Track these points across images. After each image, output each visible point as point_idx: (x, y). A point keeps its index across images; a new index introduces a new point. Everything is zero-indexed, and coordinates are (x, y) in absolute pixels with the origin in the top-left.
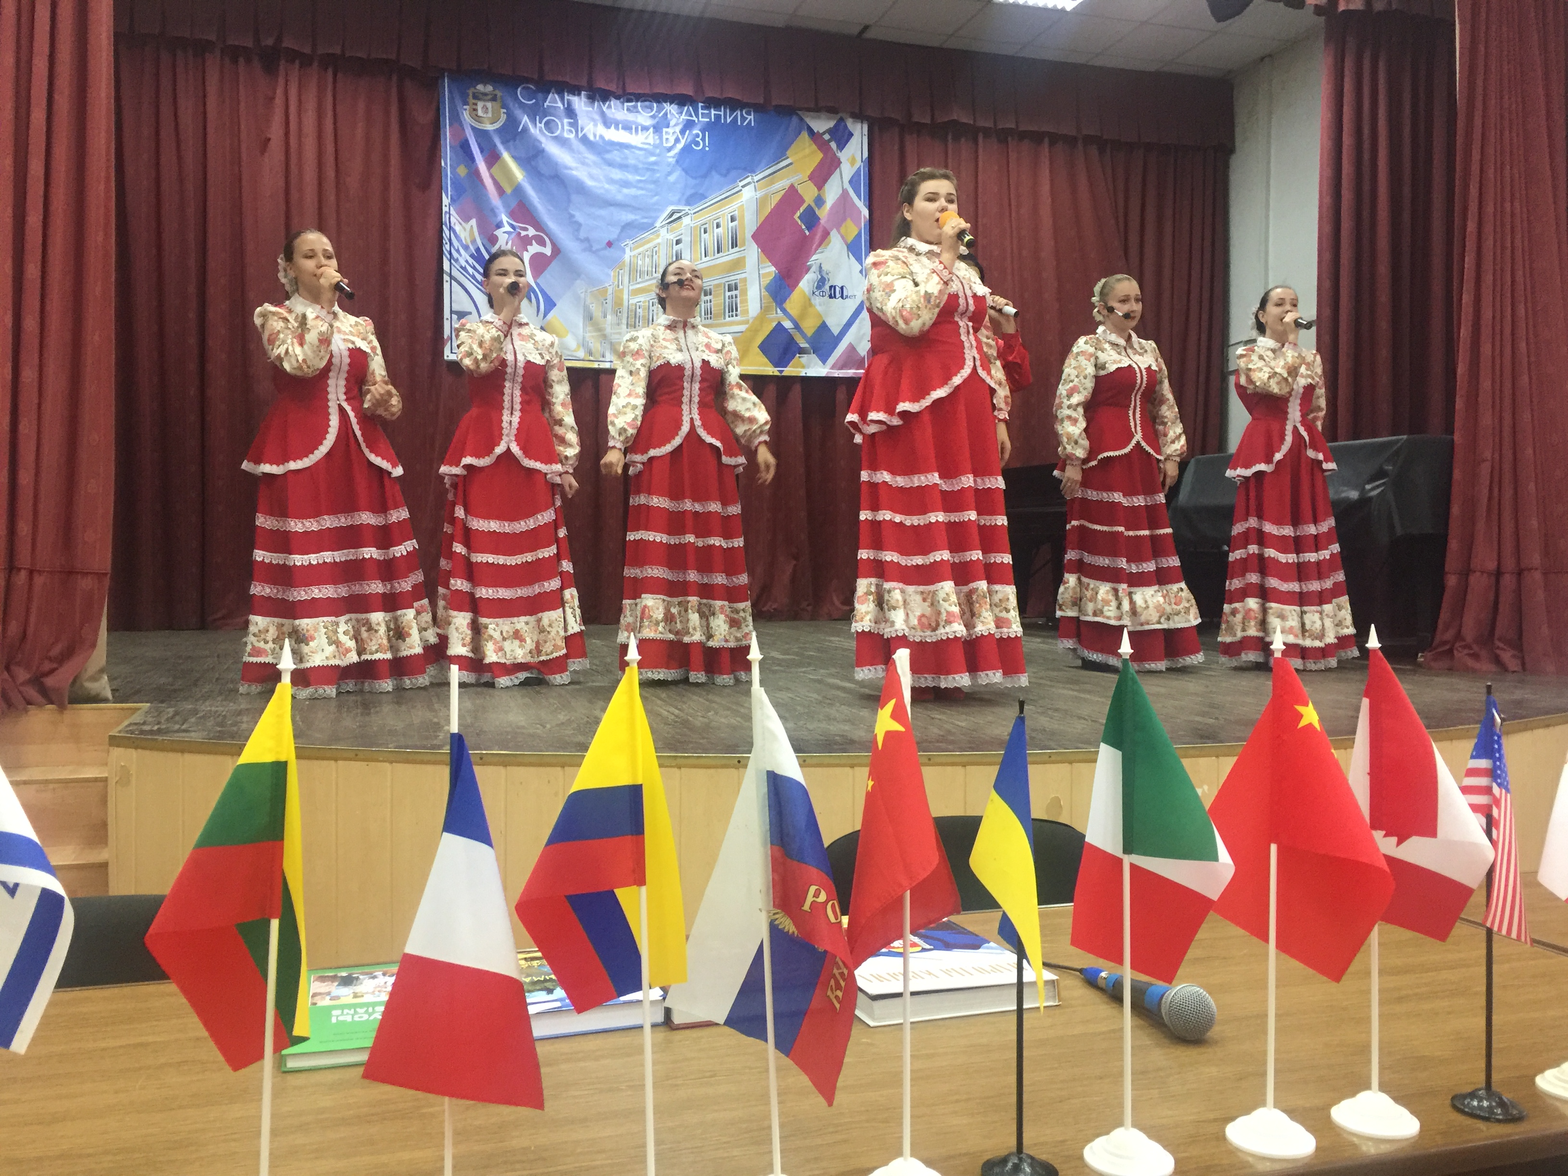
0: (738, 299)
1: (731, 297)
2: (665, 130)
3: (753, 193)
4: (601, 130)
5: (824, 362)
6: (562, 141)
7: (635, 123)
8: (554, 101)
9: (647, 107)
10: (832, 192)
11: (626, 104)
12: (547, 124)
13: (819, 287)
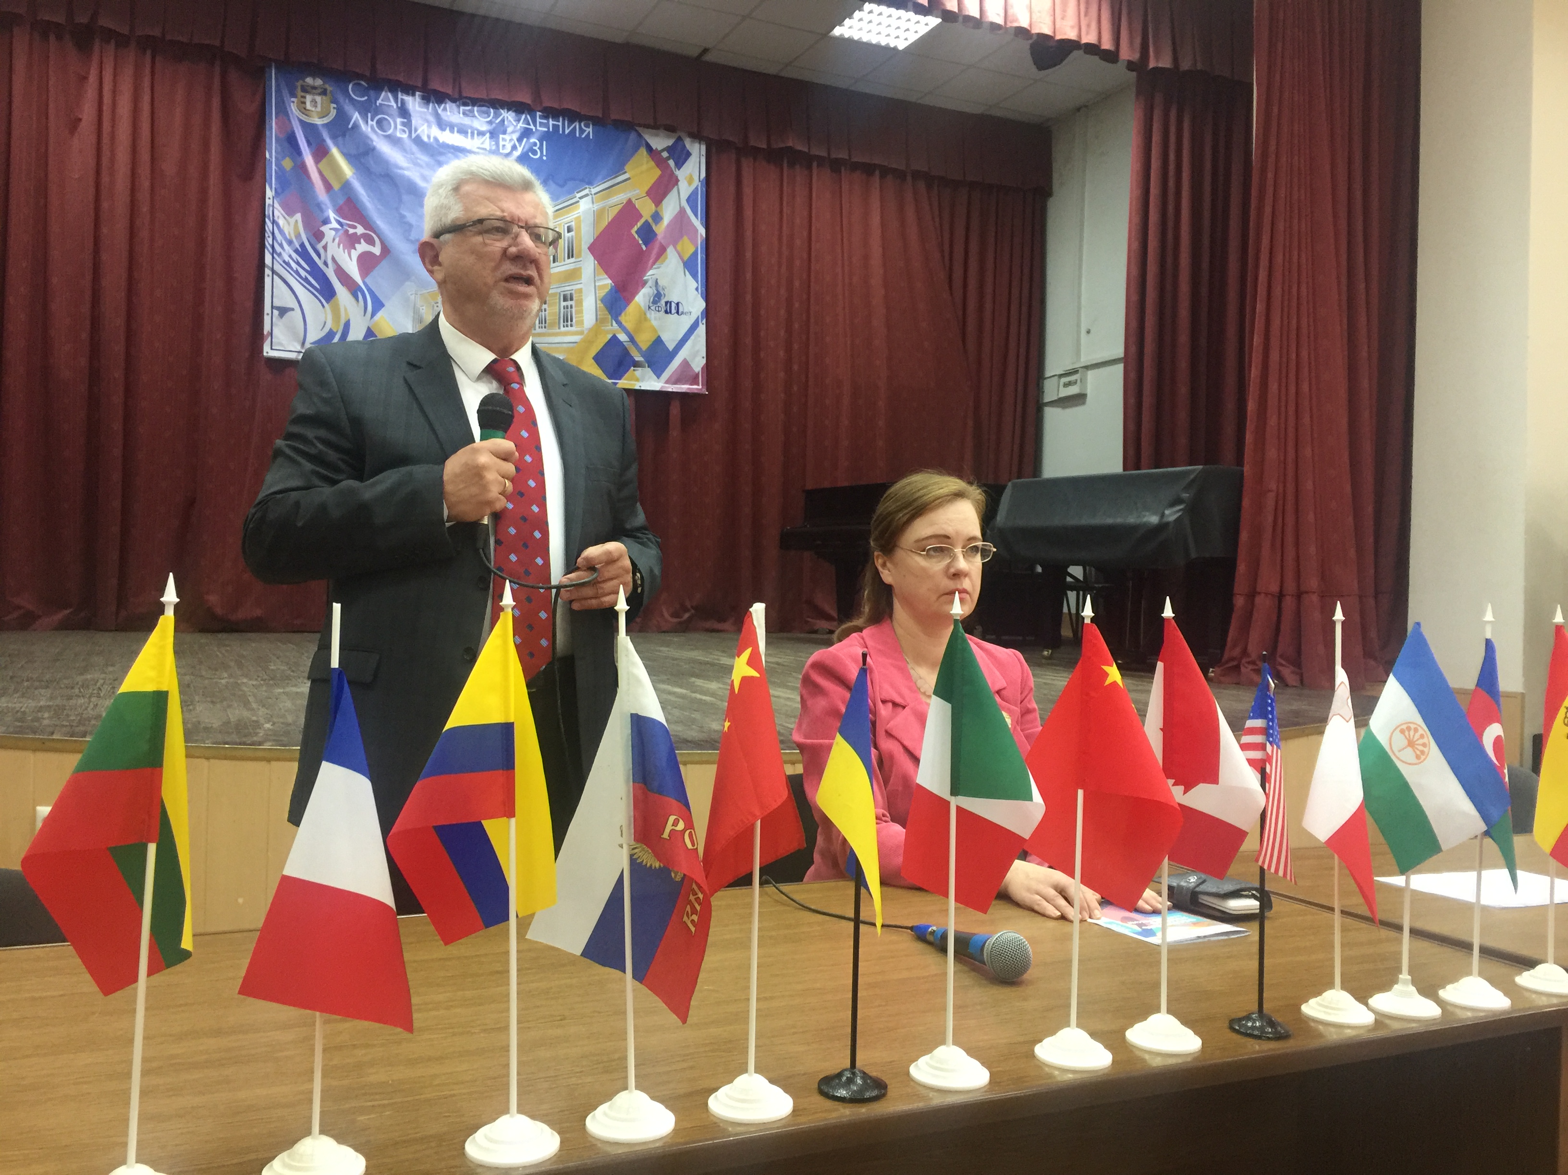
0: (574, 310)
1: (566, 307)
2: (501, 136)
3: (591, 205)
4: (435, 132)
5: (658, 376)
6: (394, 141)
7: (471, 127)
8: (386, 99)
9: (484, 112)
10: (670, 209)
11: (462, 108)
12: (380, 123)
13: (655, 302)
